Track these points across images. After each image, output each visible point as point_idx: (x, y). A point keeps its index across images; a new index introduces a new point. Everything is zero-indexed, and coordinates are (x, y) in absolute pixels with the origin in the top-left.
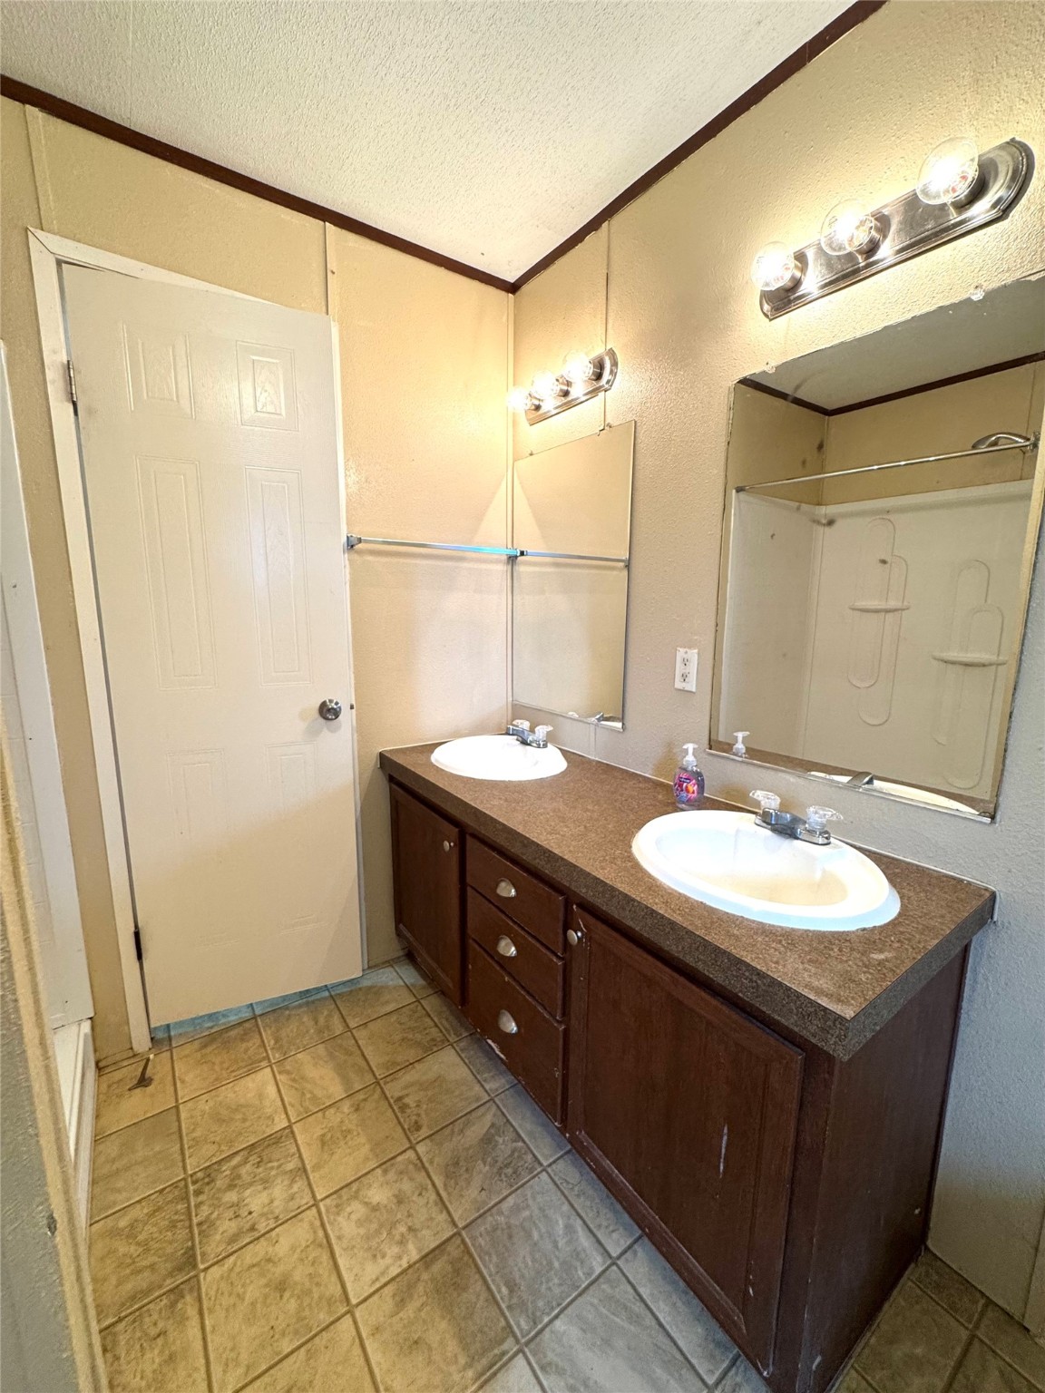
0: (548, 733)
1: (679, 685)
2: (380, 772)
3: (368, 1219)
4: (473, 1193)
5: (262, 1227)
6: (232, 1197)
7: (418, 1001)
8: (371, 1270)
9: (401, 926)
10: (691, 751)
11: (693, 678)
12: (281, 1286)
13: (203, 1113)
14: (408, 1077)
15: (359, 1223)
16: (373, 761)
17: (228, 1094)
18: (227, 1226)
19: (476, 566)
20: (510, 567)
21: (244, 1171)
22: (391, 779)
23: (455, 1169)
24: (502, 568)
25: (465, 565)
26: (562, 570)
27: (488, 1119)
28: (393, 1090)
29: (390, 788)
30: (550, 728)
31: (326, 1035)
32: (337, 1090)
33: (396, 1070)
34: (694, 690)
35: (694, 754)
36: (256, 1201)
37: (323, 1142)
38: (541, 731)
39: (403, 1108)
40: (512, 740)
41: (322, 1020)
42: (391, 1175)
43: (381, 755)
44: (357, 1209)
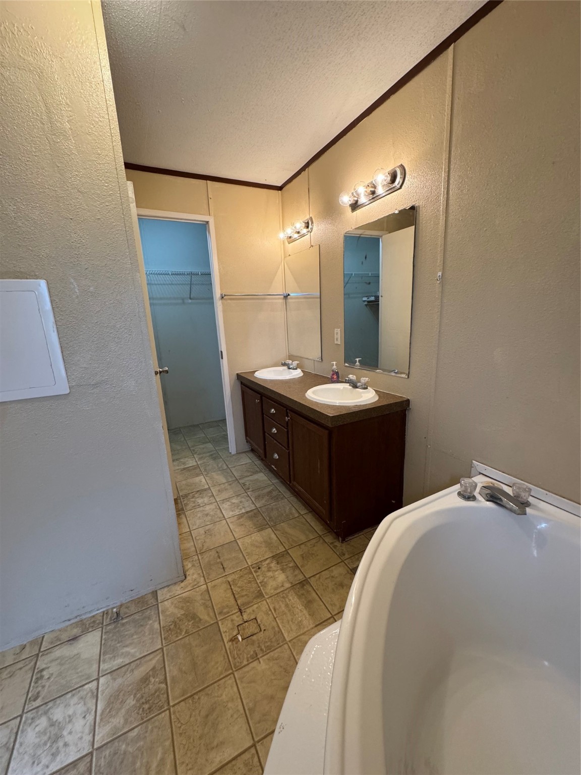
0: (297, 364)
1: (336, 342)
2: (237, 380)
3: (231, 505)
4: (263, 501)
5: (201, 505)
6: (193, 500)
7: (253, 462)
8: (231, 513)
9: (247, 438)
10: (335, 365)
11: (339, 339)
12: (207, 515)
13: (183, 484)
14: (246, 479)
15: (228, 506)
16: (235, 377)
17: (190, 481)
18: (192, 504)
19: (271, 301)
20: (285, 301)
21: (196, 495)
22: (242, 383)
23: (257, 498)
24: (281, 301)
25: (266, 301)
26: (307, 300)
27: (271, 488)
28: (241, 481)
29: (241, 386)
30: (298, 362)
31: (221, 469)
32: (224, 481)
33: (242, 477)
34: (339, 343)
35: (336, 365)
36: (200, 501)
37: (219, 491)
38: (295, 363)
39: (245, 485)
40: (285, 368)
41: (220, 465)
42: (239, 498)
43: (237, 374)
44: (228, 503)
